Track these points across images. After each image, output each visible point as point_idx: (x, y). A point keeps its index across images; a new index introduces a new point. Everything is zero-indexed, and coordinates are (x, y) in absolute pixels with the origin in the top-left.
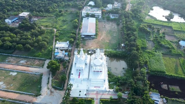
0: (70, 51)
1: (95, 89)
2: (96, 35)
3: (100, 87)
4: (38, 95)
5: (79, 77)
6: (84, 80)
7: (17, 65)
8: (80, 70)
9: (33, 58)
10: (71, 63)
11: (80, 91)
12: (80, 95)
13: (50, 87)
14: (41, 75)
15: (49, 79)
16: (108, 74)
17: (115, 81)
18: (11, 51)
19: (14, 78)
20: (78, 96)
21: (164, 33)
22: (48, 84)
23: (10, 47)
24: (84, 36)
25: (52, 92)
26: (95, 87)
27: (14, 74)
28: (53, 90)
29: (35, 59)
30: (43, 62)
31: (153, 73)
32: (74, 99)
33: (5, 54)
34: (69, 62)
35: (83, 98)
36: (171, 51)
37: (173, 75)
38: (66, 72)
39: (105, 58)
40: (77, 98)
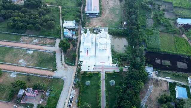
0: (77, 30)
1: (101, 64)
2: (100, 13)
3: (105, 63)
4: (55, 70)
5: (87, 55)
6: (91, 57)
7: (32, 44)
8: (87, 48)
9: (45, 38)
10: (79, 42)
11: (89, 67)
12: (89, 69)
13: (64, 63)
14: (55, 53)
15: (61, 56)
16: (112, 51)
17: (117, 57)
18: (23, 31)
19: (32, 56)
20: (87, 70)
21: (164, 10)
22: (61, 60)
23: (22, 27)
24: (88, 14)
25: (65, 67)
26: (101, 63)
27: (31, 52)
28: (66, 65)
29: (47, 38)
30: (54, 41)
31: (150, 50)
32: (85, 73)
33: (18, 34)
34: (77, 41)
35: (92, 72)
36: (167, 29)
37: (166, 51)
38: (76, 50)
39: (108, 36)
40: (87, 72)
